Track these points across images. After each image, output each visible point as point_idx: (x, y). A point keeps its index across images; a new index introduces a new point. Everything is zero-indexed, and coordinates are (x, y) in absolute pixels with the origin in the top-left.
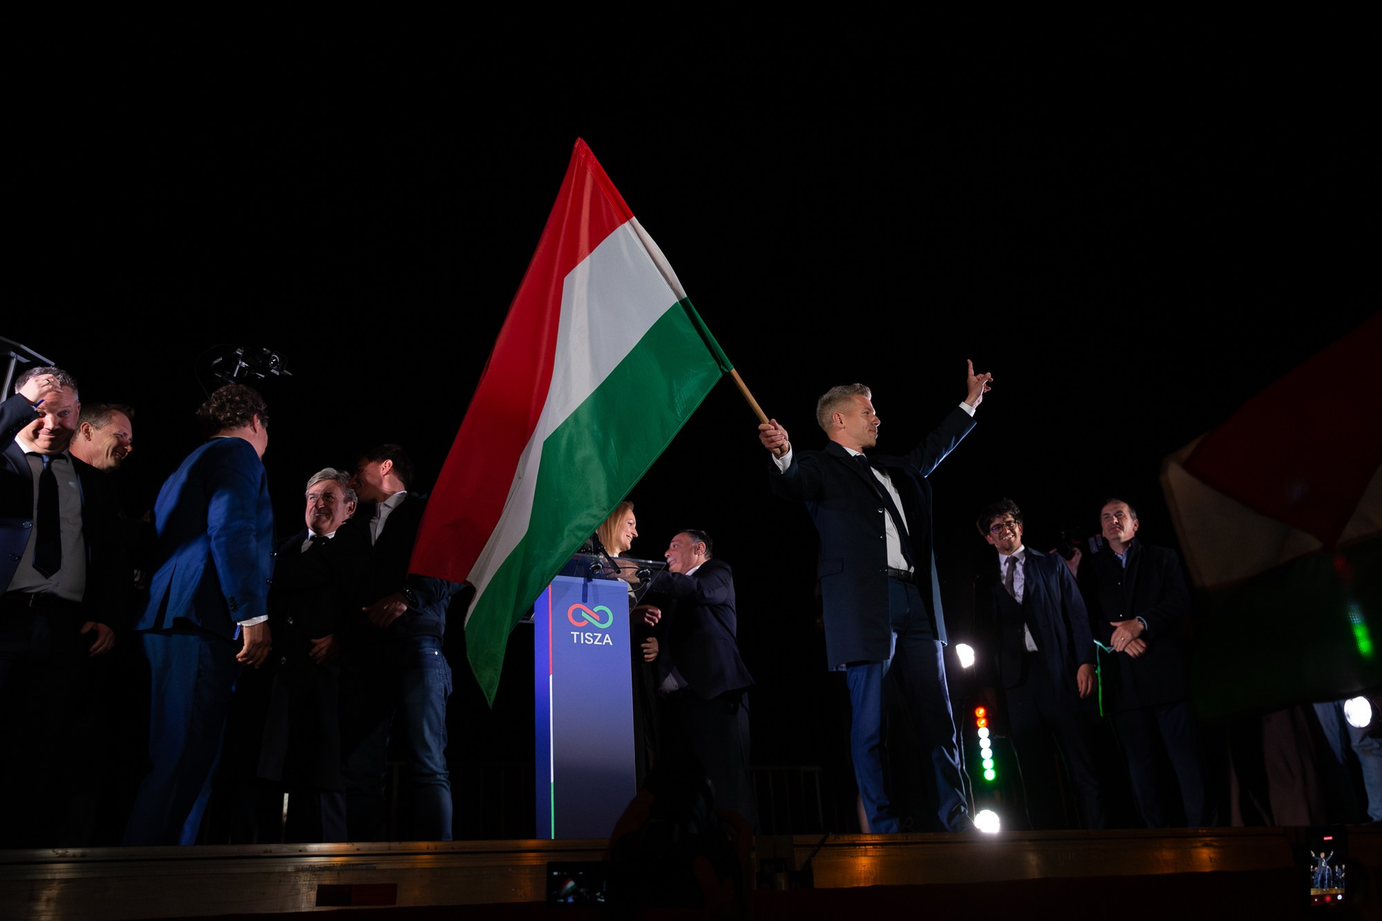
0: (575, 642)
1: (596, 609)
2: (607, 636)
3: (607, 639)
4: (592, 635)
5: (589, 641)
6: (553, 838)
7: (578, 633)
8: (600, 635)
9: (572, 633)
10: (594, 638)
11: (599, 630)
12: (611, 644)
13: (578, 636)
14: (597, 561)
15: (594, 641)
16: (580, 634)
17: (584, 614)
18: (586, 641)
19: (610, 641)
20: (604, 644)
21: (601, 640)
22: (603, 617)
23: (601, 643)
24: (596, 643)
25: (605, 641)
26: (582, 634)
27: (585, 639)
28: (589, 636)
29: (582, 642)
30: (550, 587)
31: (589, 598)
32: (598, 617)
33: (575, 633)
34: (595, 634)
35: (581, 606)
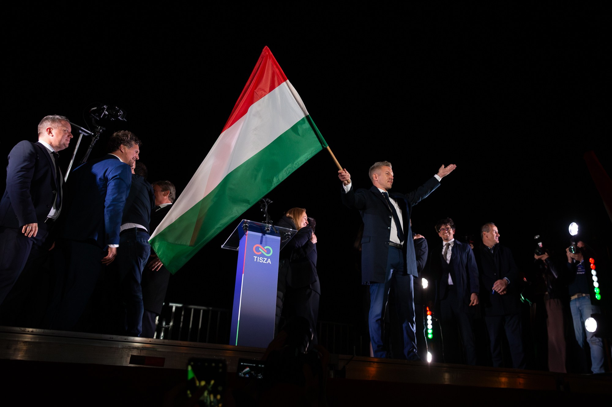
0: (255, 261)
1: (266, 247)
2: (269, 259)
3: (269, 261)
4: (262, 259)
5: (261, 261)
6: (236, 345)
7: (257, 257)
8: (266, 259)
9: (254, 257)
10: (264, 260)
11: (266, 257)
12: (270, 263)
13: (257, 259)
14: (268, 227)
15: (263, 261)
17: (260, 249)
18: (260, 261)
19: (270, 262)
20: (267, 263)
21: (266, 261)
22: (268, 251)
23: (266, 263)
24: (264, 262)
25: (268, 262)
26: (258, 257)
27: (259, 260)
28: (261, 259)
29: (258, 261)
30: (247, 236)
31: (263, 242)
32: (266, 251)
33: (255, 257)
34: (264, 258)
35: (259, 245)
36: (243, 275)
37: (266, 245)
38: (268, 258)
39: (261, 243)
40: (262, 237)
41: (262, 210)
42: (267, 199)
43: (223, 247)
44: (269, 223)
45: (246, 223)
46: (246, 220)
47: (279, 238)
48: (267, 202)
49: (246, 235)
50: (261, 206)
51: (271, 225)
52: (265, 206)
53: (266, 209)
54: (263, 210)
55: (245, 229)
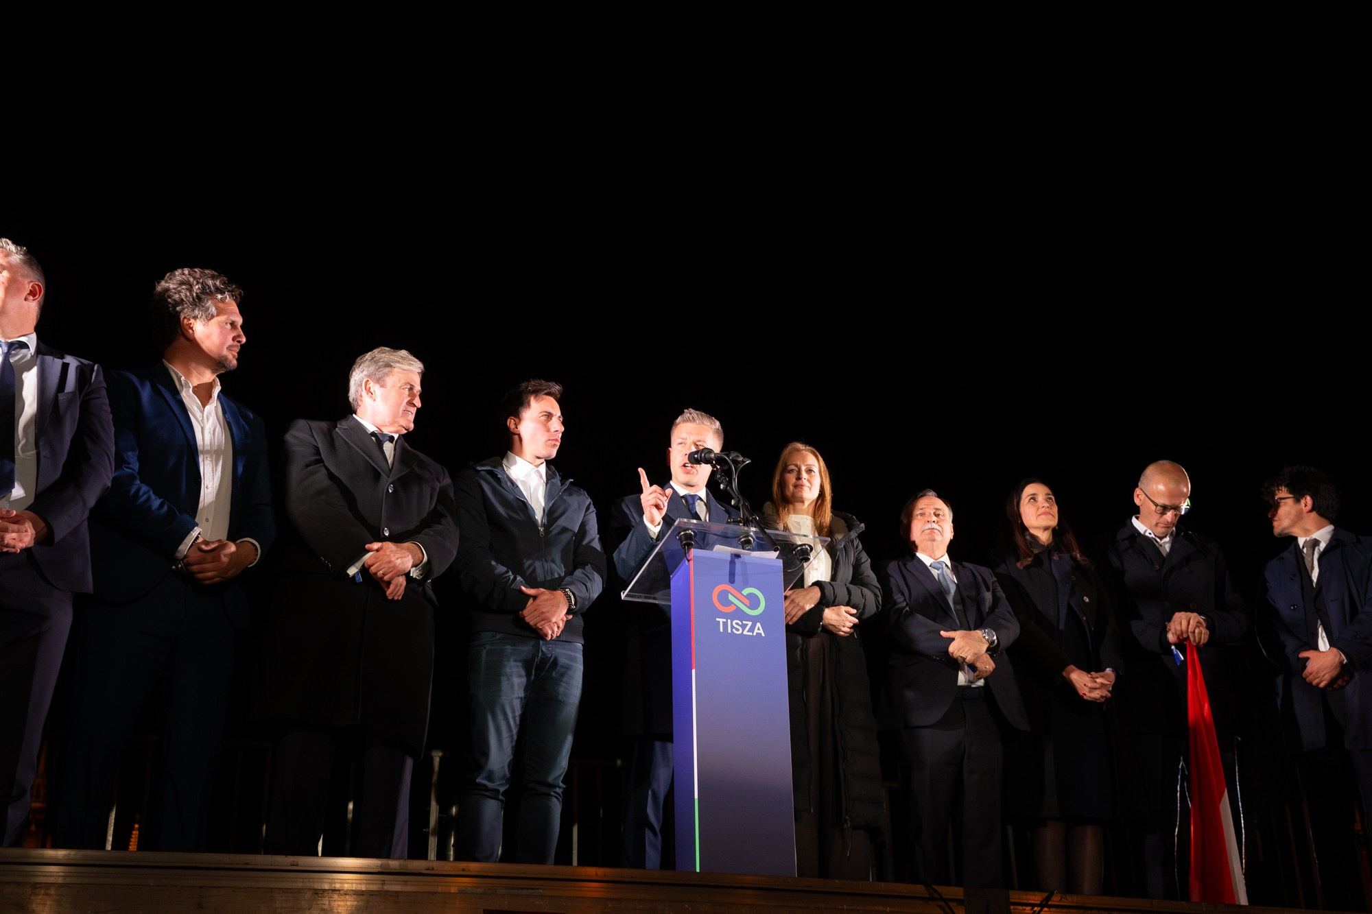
0: (721, 630)
1: (746, 591)
2: (758, 625)
3: (759, 629)
4: (740, 623)
5: (738, 630)
6: (698, 871)
7: (725, 620)
8: (750, 624)
9: (718, 619)
10: (744, 627)
11: (749, 618)
12: (763, 635)
13: (725, 624)
14: (747, 535)
15: (743, 631)
16: (727, 621)
17: (731, 597)
18: (734, 630)
19: (761, 631)
20: (755, 634)
21: (752, 630)
22: (753, 602)
23: (751, 634)
24: (745, 633)
25: (756, 631)
26: (729, 621)
27: (732, 627)
28: (737, 624)
29: (729, 631)
30: (692, 562)
31: (738, 578)
32: (747, 602)
33: (721, 620)
34: (744, 622)
35: (728, 587)
36: (694, 671)
37: (746, 585)
38: (755, 619)
39: (732, 580)
40: (732, 563)
41: (722, 486)
42: (733, 455)
43: (627, 596)
44: (747, 523)
45: (688, 529)
46: (685, 520)
47: (780, 563)
48: (735, 462)
49: (689, 561)
50: (719, 476)
51: (753, 529)
52: (728, 473)
53: (735, 484)
54: (727, 486)
55: (685, 545)
